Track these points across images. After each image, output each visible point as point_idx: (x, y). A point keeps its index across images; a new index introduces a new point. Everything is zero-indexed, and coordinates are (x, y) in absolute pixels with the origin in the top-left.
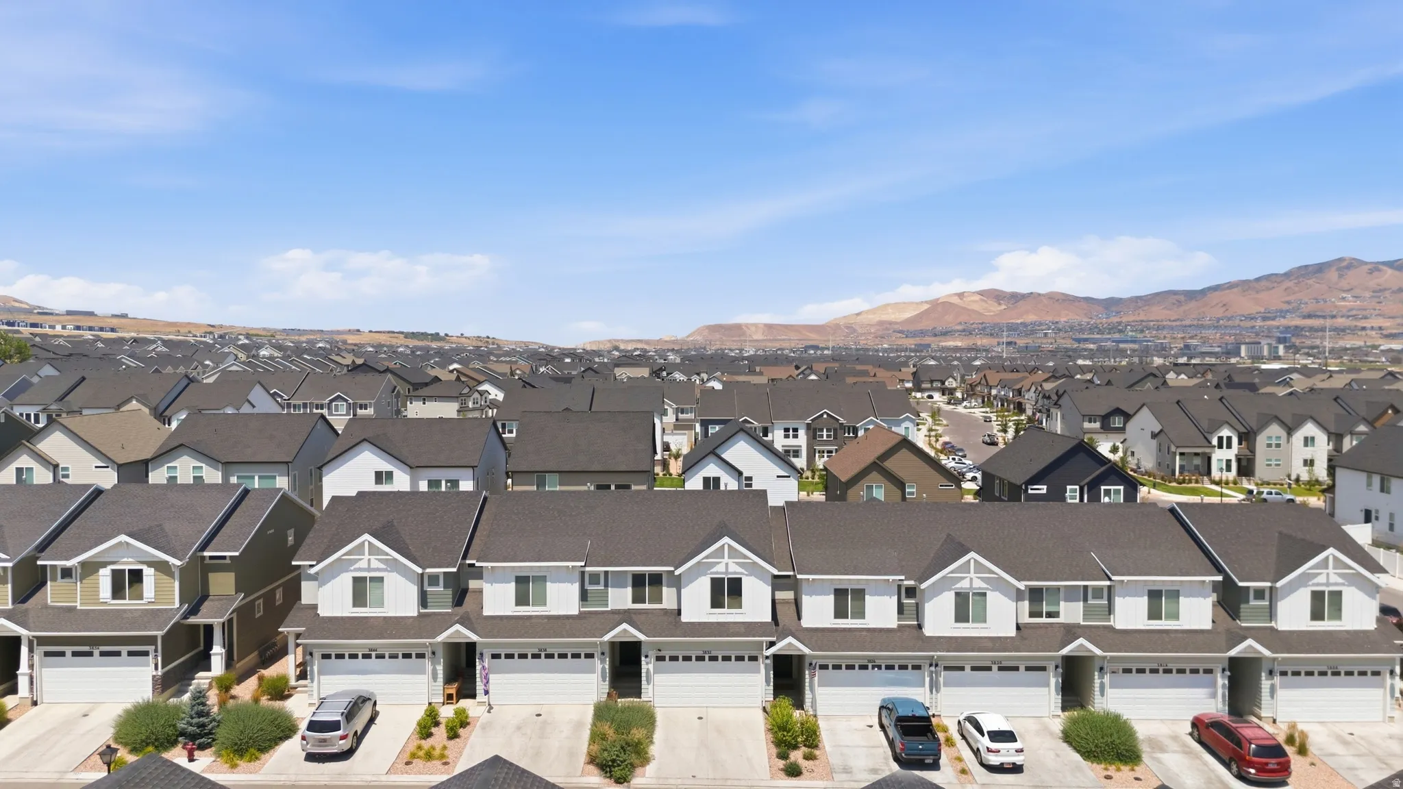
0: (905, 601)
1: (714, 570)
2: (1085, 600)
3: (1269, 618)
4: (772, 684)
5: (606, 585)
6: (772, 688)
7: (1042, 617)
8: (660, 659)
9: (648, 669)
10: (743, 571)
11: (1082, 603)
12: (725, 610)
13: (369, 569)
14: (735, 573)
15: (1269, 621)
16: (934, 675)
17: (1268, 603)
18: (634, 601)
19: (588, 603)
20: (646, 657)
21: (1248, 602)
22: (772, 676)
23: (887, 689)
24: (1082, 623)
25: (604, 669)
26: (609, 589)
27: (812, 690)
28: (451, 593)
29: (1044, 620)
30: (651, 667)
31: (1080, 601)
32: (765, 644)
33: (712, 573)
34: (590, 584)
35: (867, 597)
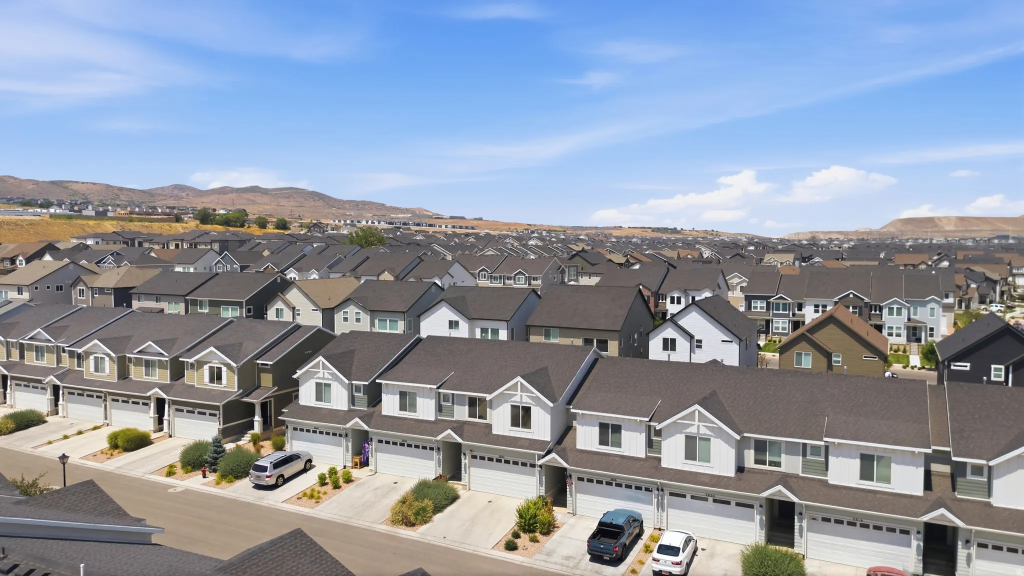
0: (653, 438)
1: (513, 399)
2: (804, 455)
3: (987, 494)
4: (544, 486)
5: (453, 403)
6: (544, 489)
7: (766, 465)
8: (474, 457)
9: (465, 463)
10: (532, 402)
11: (801, 457)
12: (520, 429)
13: (323, 378)
14: (527, 403)
15: (988, 497)
16: (660, 498)
17: (986, 480)
18: (470, 416)
19: (443, 414)
20: (464, 454)
21: (964, 475)
22: (544, 480)
23: (626, 502)
24: (801, 475)
25: (439, 458)
26: (455, 406)
27: (571, 495)
28: (367, 398)
29: (767, 467)
30: (467, 461)
31: (799, 456)
32: (536, 456)
33: (512, 402)
34: (443, 401)
35: (623, 431)
